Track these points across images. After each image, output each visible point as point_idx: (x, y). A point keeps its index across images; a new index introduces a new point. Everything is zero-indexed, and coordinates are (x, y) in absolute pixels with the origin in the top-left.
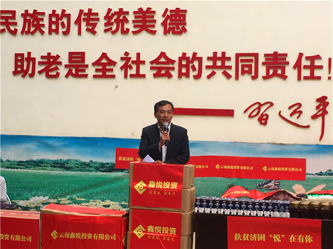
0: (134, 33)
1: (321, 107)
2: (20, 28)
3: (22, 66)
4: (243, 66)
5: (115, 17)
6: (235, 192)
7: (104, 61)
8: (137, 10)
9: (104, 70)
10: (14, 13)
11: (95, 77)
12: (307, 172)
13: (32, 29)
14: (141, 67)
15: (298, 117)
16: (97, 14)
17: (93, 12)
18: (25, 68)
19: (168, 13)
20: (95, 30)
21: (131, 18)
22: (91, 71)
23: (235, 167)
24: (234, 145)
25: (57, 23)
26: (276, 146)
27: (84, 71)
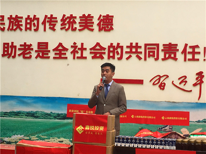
0: (80, 30)
1: (199, 79)
2: (6, 26)
3: (8, 51)
4: (149, 52)
5: (68, 20)
6: (144, 133)
7: (60, 48)
8: (82, 16)
9: (60, 54)
10: (3, 17)
11: (54, 58)
12: (190, 120)
13: (15, 27)
14: (84, 52)
15: (184, 85)
16: (56, 18)
17: (53, 16)
18: (10, 53)
19: (102, 18)
20: (55, 28)
21: (78, 20)
22: (52, 54)
23: (144, 117)
24: (143, 102)
25: (30, 24)
26: (170, 104)
27: (48, 54)
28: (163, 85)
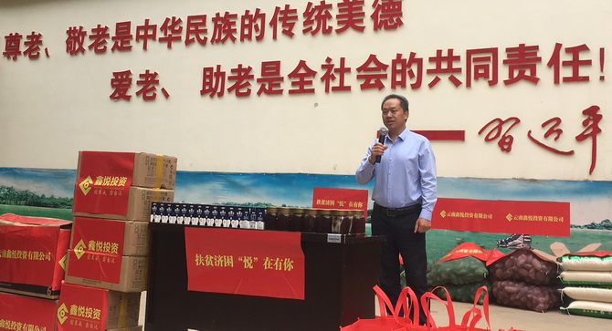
0: (339, 31)
1: (591, 123)
2: (209, 37)
3: (210, 83)
4: (477, 68)
5: (316, 13)
6: (462, 251)
7: (302, 71)
8: (342, 1)
9: (302, 83)
10: (204, 17)
11: (291, 92)
12: (572, 223)
13: (223, 37)
14: (346, 76)
15: (556, 139)
16: (295, 11)
17: (291, 8)
18: (213, 86)
20: (293, 31)
22: (286, 86)
23: (467, 215)
24: (465, 182)
25: (249, 26)
26: (526, 184)
27: (279, 85)
28: (507, 141)
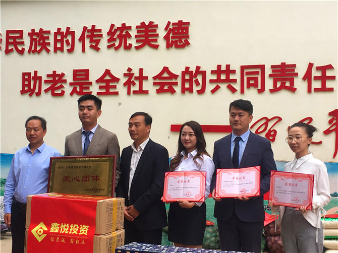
0: (137, 48)
1: (334, 122)
2: (27, 47)
3: (29, 85)
4: (249, 79)
5: (118, 33)
7: (107, 78)
8: (139, 25)
9: (107, 87)
10: (21, 32)
11: (99, 94)
13: (38, 48)
14: (144, 83)
16: (100, 30)
17: (96, 28)
18: (32, 88)
19: (171, 27)
20: (99, 46)
21: (133, 33)
22: (95, 88)
25: (61, 41)
27: (88, 88)
